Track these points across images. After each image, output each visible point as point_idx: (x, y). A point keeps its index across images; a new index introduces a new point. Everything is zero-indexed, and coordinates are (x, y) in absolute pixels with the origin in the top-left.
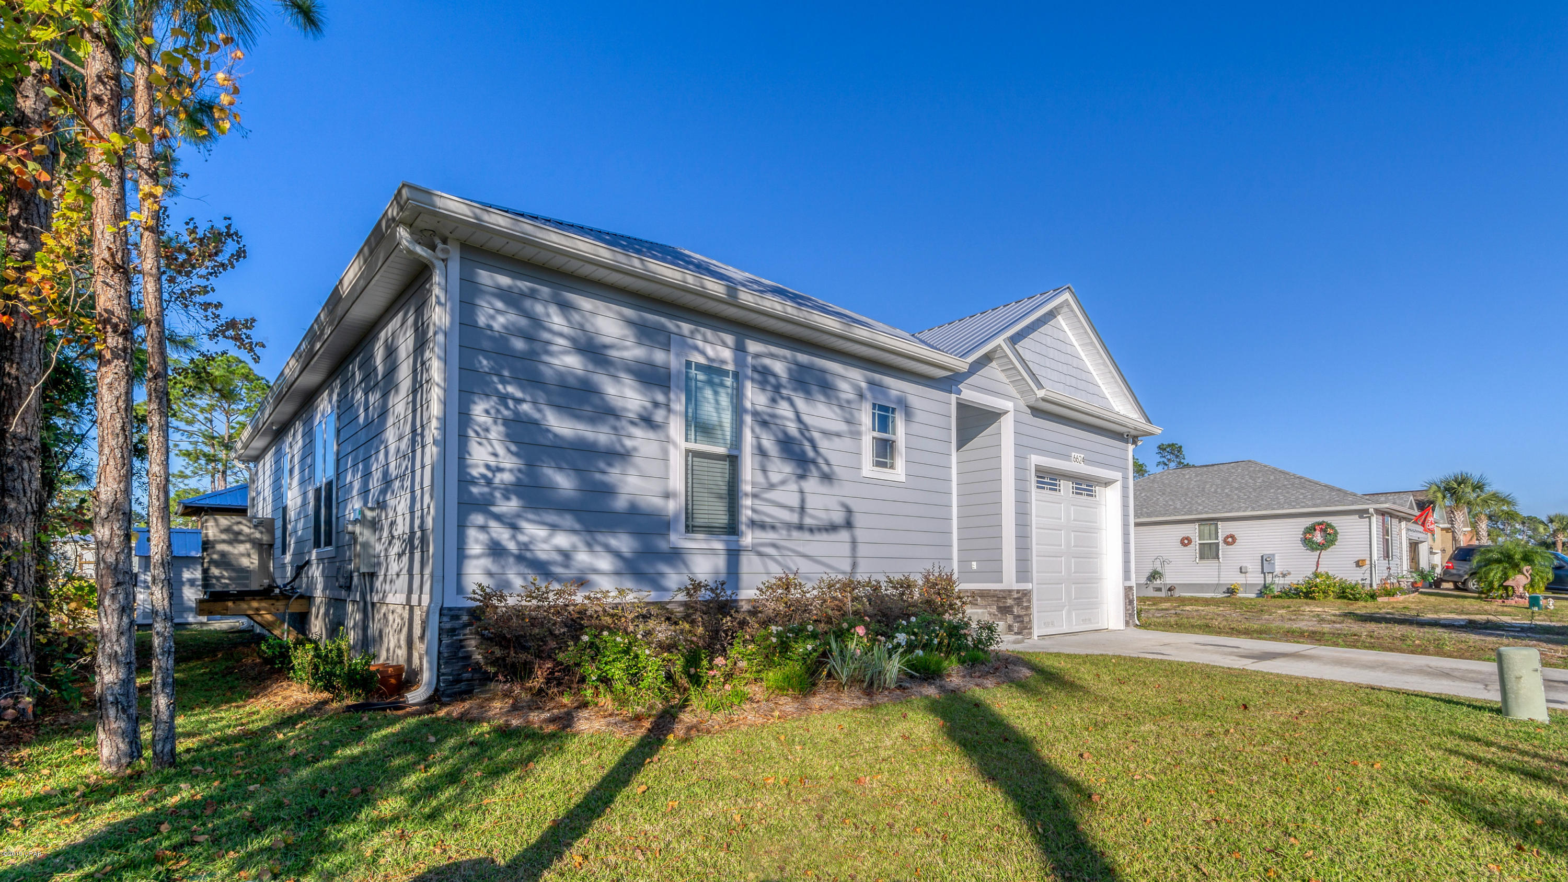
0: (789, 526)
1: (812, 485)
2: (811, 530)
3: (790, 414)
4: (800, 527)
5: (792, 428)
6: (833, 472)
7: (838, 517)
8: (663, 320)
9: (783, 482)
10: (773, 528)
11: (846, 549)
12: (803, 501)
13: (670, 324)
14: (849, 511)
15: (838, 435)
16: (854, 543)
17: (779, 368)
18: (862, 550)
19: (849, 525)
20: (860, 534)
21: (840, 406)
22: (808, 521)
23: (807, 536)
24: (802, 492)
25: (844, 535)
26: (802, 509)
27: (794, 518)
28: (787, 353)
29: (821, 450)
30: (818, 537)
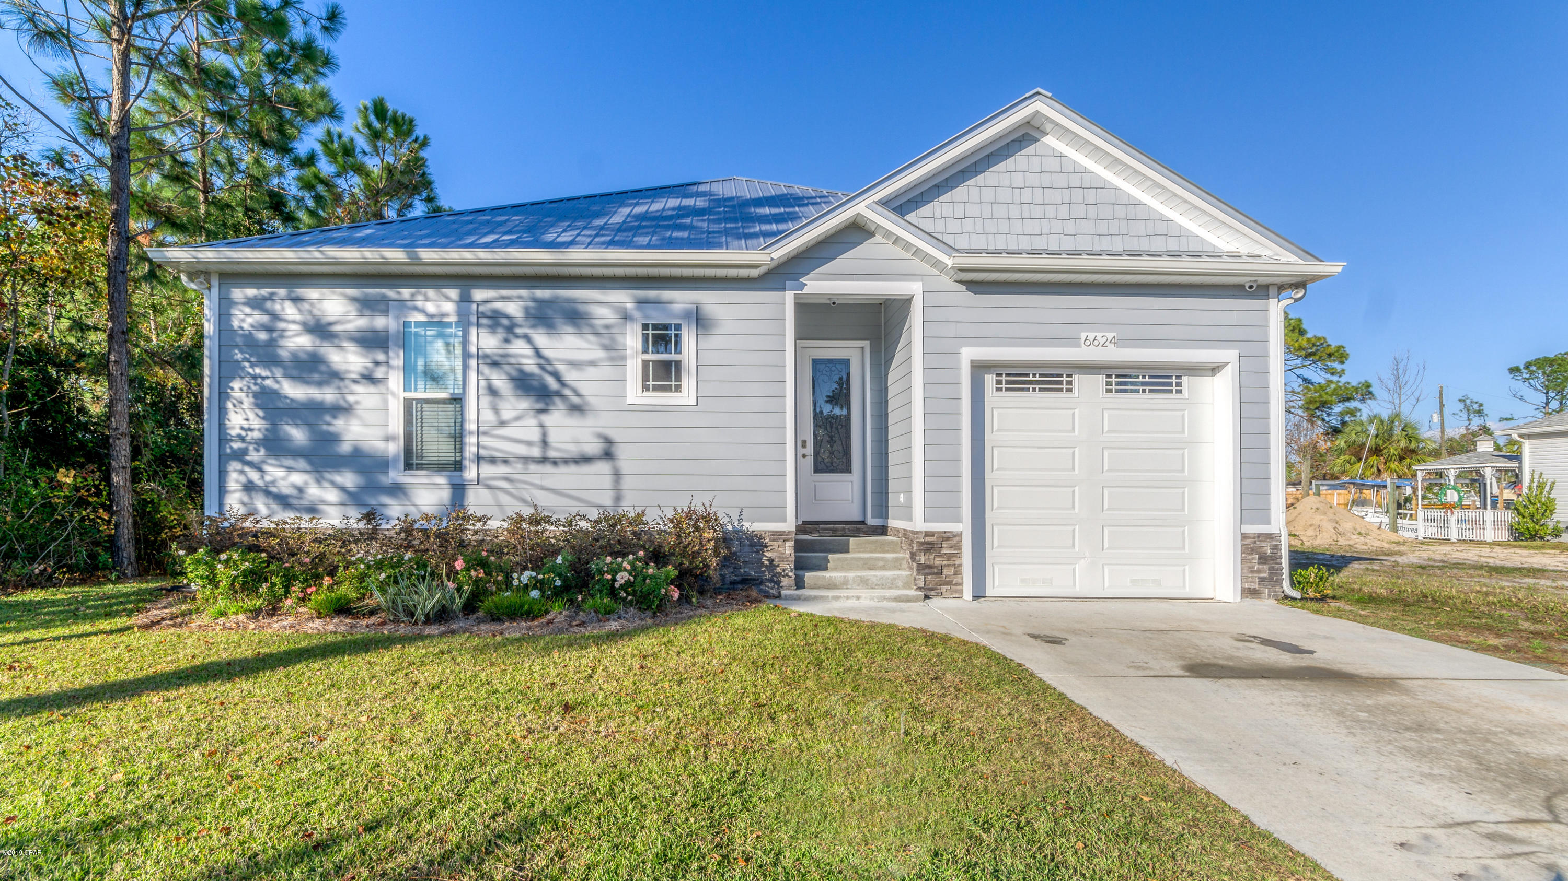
0: (526, 460)
1: (557, 418)
2: (555, 463)
3: (529, 352)
4: (543, 460)
5: (530, 365)
6: (587, 404)
7: (594, 447)
8: (384, 291)
9: (518, 418)
10: (505, 461)
11: (607, 482)
12: (544, 435)
13: (390, 293)
14: (609, 441)
15: (592, 363)
16: (617, 475)
17: (513, 309)
18: (627, 483)
19: (608, 455)
20: (625, 466)
21: (597, 334)
22: (552, 454)
23: (548, 468)
24: (542, 426)
25: (603, 467)
26: (545, 443)
27: (536, 452)
28: (524, 292)
29: (569, 382)
30: (563, 469)
